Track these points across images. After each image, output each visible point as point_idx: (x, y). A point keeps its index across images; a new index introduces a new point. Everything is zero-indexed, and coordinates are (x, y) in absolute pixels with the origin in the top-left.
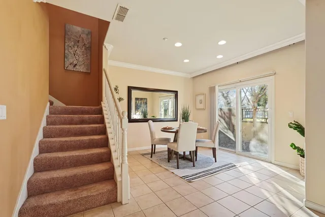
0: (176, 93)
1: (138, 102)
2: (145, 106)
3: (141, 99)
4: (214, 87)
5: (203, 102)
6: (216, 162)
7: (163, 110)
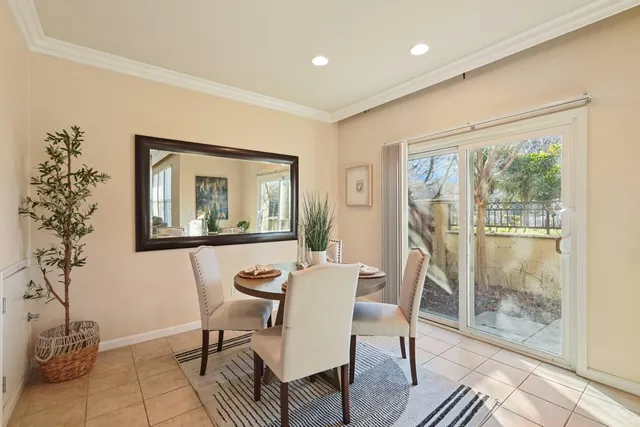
0: (294, 161)
1: (202, 186)
2: (222, 197)
3: (213, 179)
4: (397, 148)
5: (365, 186)
6: (415, 383)
7: (265, 207)
